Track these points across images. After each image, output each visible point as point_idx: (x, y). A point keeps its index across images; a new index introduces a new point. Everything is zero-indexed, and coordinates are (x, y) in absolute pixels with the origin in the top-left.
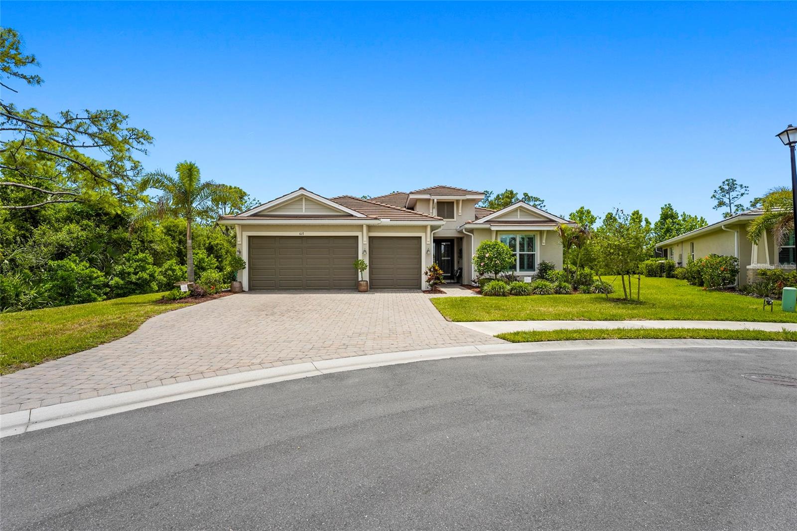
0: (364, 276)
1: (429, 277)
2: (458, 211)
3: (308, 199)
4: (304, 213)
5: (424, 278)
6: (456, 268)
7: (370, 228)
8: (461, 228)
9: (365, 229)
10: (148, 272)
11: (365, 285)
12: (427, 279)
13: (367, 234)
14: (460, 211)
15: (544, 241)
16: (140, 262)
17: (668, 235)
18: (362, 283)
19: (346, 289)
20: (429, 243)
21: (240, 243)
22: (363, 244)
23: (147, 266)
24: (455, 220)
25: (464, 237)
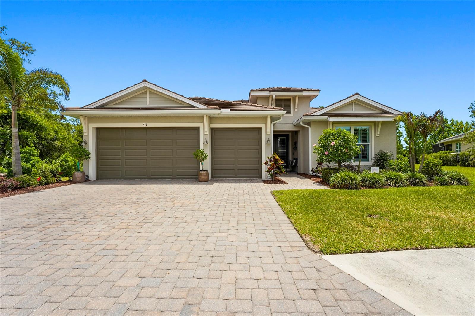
0: (206, 165)
1: (270, 167)
2: (295, 107)
3: (153, 93)
4: (148, 105)
5: (264, 168)
6: (291, 158)
7: (211, 119)
8: (298, 122)
9: (205, 119)
10: (31, 162)
11: (205, 175)
12: (267, 169)
13: (209, 125)
14: (296, 107)
15: (379, 133)
16: (25, 154)
17: (441, 135)
18: (202, 172)
19: (189, 178)
20: (269, 133)
21: (86, 134)
22: (204, 134)
23: (32, 158)
24: (292, 115)
25: (299, 131)
